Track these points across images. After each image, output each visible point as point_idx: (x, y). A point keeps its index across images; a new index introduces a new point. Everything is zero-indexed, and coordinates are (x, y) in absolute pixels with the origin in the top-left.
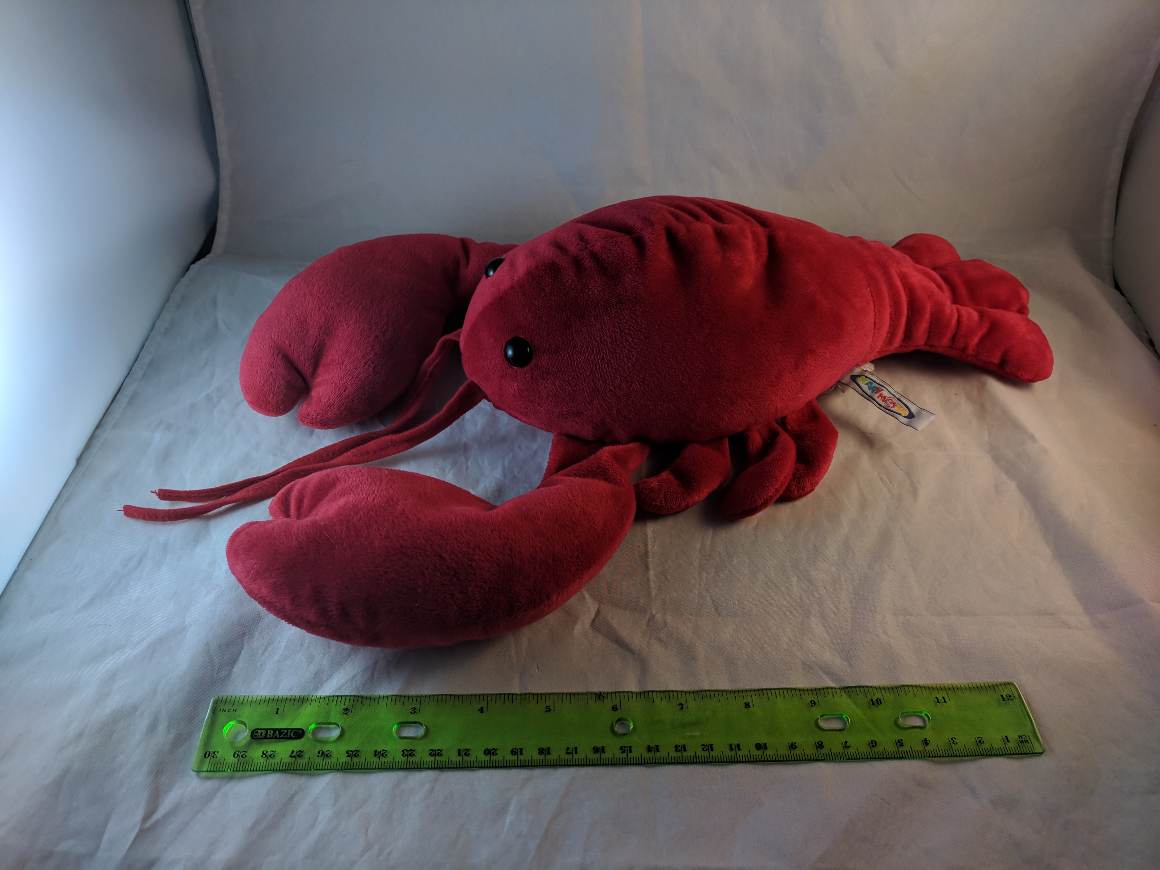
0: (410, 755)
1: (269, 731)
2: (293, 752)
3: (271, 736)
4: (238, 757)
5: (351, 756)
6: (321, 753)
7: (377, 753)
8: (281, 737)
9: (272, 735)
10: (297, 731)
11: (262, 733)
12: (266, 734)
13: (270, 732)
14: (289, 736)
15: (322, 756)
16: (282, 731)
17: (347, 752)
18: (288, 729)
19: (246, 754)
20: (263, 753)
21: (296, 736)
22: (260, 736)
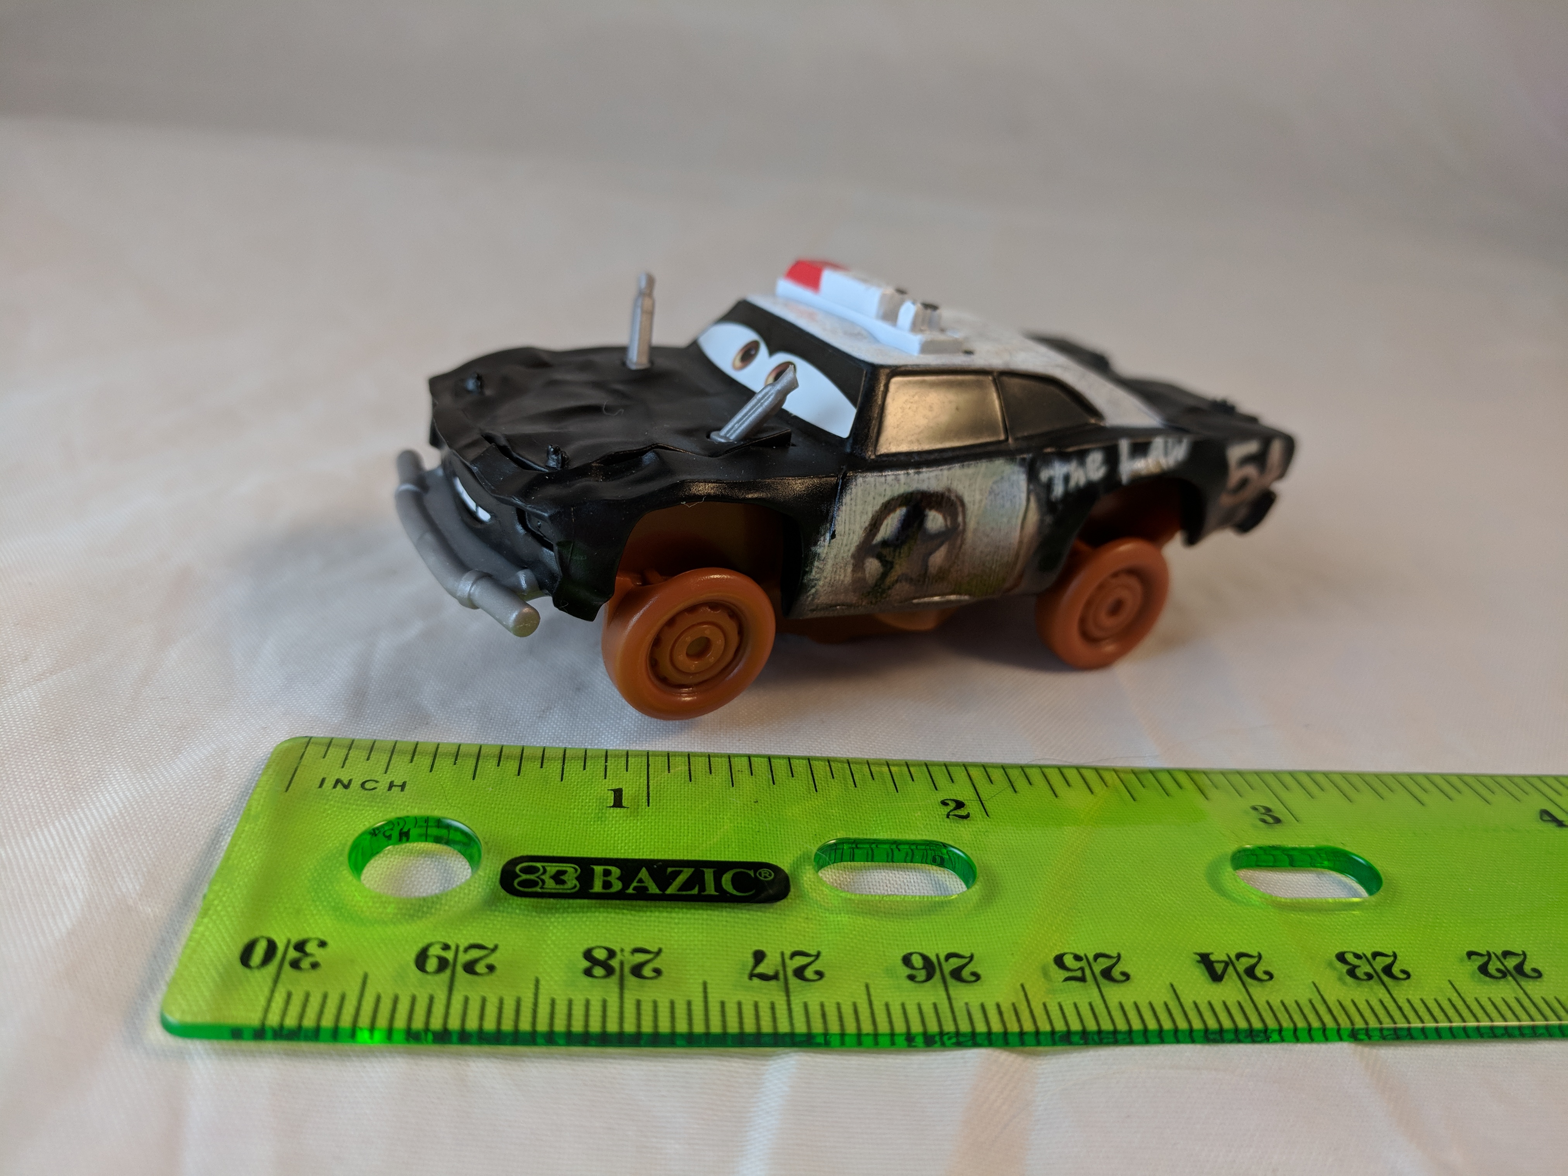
1: (598, 869)
2: (759, 956)
3: (614, 890)
4: (448, 972)
5: (1089, 977)
6: (917, 961)
7: (1219, 968)
8: (671, 891)
9: (617, 886)
11: (561, 872)
12: (585, 878)
13: (607, 873)
14: (711, 890)
15: (929, 977)
16: (670, 870)
17: (1059, 961)
18: (698, 866)
19: (491, 960)
20: (588, 955)
21: (751, 893)
22: (550, 885)
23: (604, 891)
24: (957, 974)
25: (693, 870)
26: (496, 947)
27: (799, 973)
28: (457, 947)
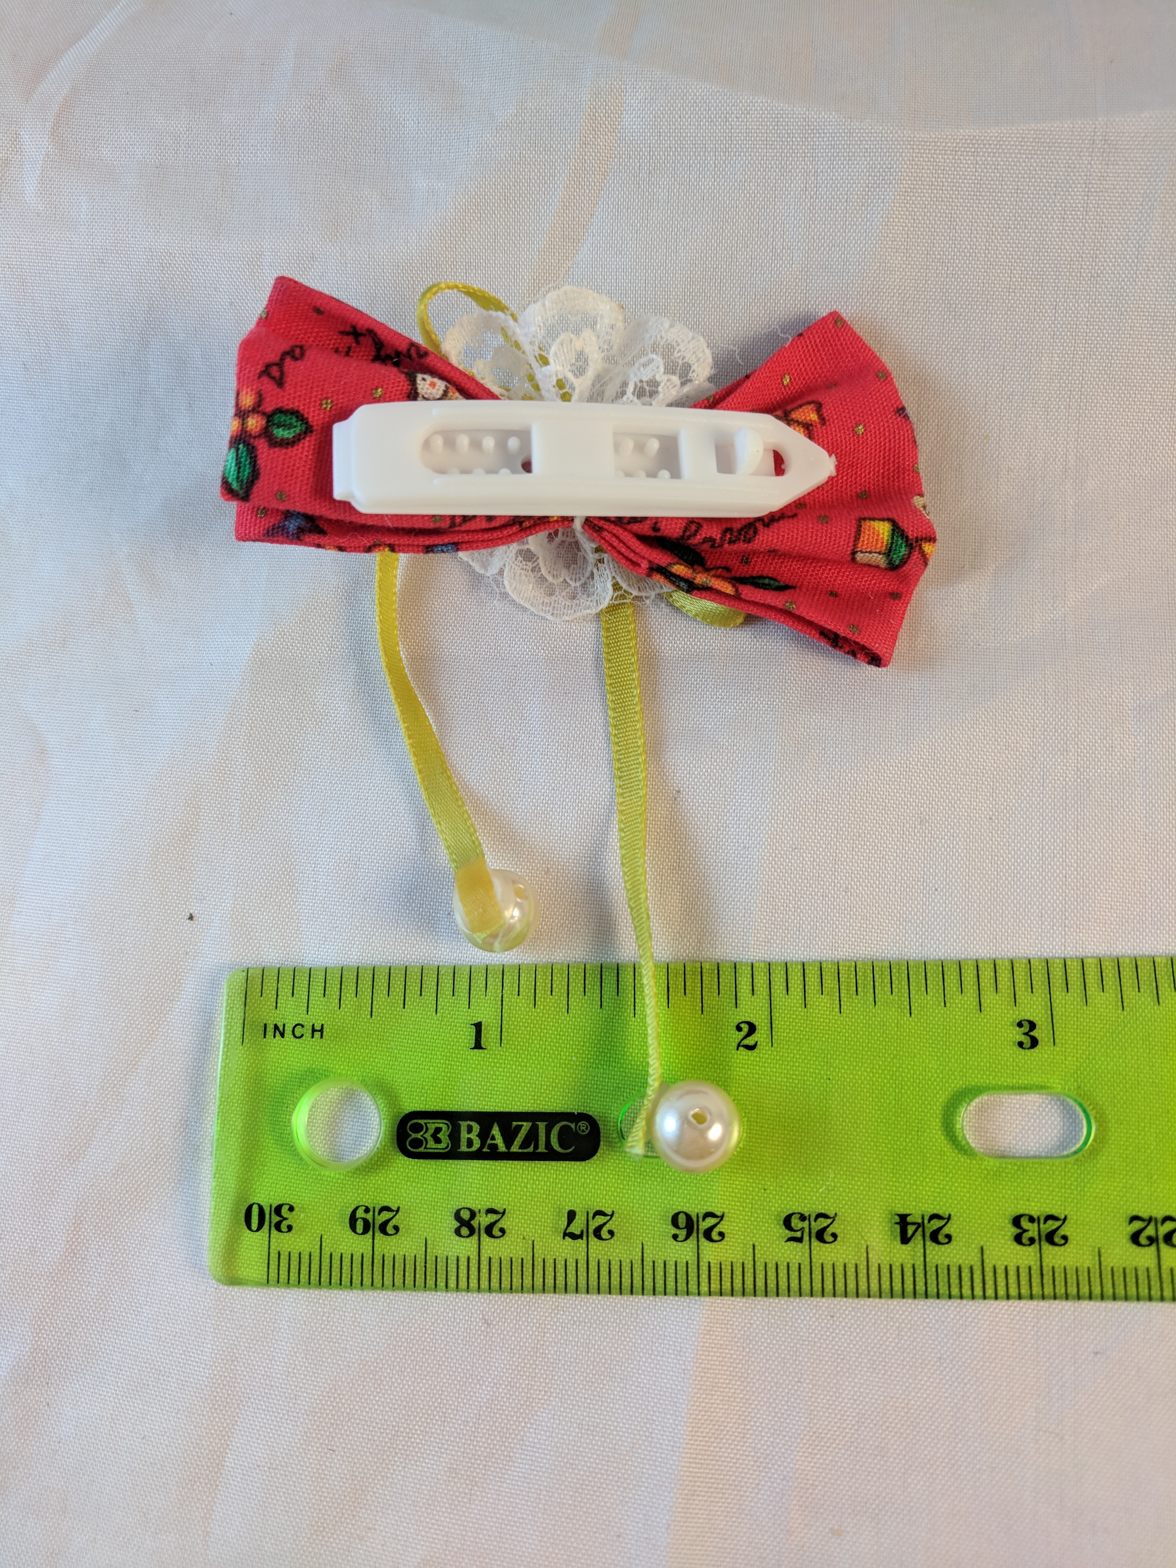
0: (1050, 1238)
1: (464, 1125)
2: (572, 1215)
3: (474, 1148)
4: (371, 1232)
5: (806, 1238)
6: (682, 1220)
7: (911, 1230)
8: (515, 1148)
9: (476, 1143)
10: (573, 1126)
11: (438, 1130)
12: (454, 1136)
13: (470, 1130)
14: (542, 1149)
15: (687, 1237)
16: (515, 1123)
17: (786, 1222)
18: (535, 1119)
19: (396, 1221)
20: (457, 1216)
21: (571, 1150)
22: (431, 1144)
23: (468, 1150)
24: (708, 1234)
25: (530, 1124)
26: (399, 1208)
27: (597, 1233)
28: (374, 1208)
